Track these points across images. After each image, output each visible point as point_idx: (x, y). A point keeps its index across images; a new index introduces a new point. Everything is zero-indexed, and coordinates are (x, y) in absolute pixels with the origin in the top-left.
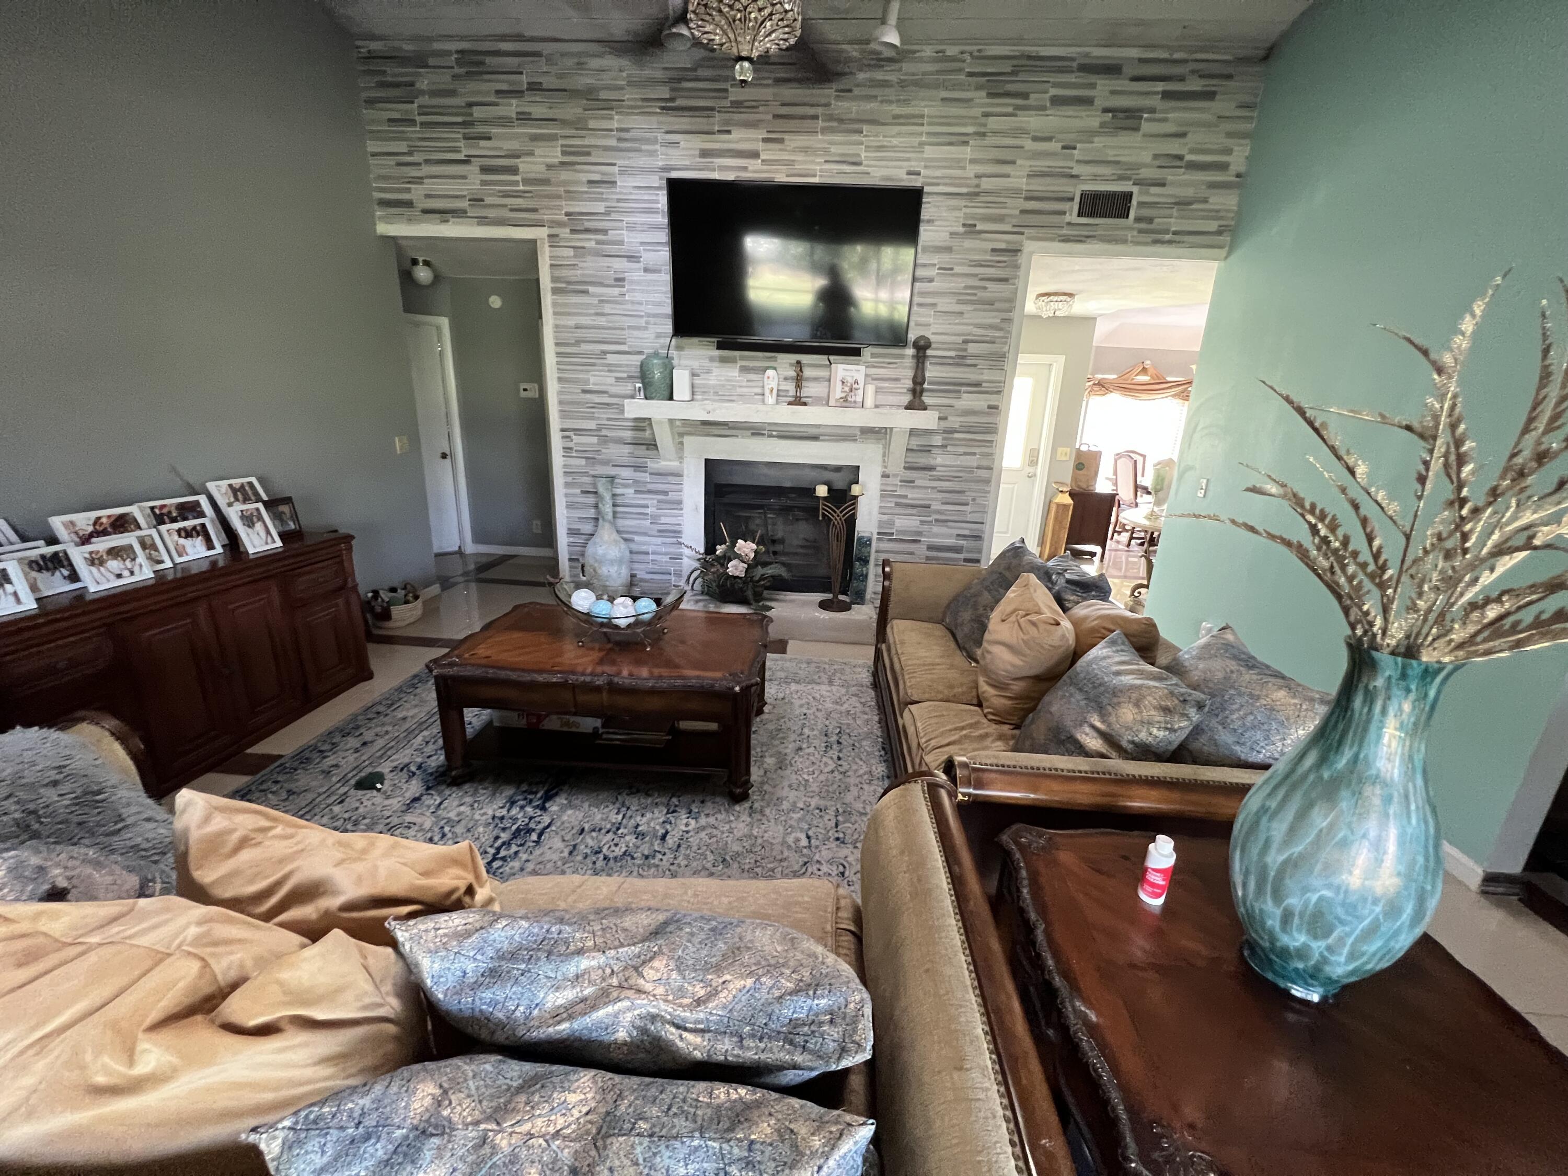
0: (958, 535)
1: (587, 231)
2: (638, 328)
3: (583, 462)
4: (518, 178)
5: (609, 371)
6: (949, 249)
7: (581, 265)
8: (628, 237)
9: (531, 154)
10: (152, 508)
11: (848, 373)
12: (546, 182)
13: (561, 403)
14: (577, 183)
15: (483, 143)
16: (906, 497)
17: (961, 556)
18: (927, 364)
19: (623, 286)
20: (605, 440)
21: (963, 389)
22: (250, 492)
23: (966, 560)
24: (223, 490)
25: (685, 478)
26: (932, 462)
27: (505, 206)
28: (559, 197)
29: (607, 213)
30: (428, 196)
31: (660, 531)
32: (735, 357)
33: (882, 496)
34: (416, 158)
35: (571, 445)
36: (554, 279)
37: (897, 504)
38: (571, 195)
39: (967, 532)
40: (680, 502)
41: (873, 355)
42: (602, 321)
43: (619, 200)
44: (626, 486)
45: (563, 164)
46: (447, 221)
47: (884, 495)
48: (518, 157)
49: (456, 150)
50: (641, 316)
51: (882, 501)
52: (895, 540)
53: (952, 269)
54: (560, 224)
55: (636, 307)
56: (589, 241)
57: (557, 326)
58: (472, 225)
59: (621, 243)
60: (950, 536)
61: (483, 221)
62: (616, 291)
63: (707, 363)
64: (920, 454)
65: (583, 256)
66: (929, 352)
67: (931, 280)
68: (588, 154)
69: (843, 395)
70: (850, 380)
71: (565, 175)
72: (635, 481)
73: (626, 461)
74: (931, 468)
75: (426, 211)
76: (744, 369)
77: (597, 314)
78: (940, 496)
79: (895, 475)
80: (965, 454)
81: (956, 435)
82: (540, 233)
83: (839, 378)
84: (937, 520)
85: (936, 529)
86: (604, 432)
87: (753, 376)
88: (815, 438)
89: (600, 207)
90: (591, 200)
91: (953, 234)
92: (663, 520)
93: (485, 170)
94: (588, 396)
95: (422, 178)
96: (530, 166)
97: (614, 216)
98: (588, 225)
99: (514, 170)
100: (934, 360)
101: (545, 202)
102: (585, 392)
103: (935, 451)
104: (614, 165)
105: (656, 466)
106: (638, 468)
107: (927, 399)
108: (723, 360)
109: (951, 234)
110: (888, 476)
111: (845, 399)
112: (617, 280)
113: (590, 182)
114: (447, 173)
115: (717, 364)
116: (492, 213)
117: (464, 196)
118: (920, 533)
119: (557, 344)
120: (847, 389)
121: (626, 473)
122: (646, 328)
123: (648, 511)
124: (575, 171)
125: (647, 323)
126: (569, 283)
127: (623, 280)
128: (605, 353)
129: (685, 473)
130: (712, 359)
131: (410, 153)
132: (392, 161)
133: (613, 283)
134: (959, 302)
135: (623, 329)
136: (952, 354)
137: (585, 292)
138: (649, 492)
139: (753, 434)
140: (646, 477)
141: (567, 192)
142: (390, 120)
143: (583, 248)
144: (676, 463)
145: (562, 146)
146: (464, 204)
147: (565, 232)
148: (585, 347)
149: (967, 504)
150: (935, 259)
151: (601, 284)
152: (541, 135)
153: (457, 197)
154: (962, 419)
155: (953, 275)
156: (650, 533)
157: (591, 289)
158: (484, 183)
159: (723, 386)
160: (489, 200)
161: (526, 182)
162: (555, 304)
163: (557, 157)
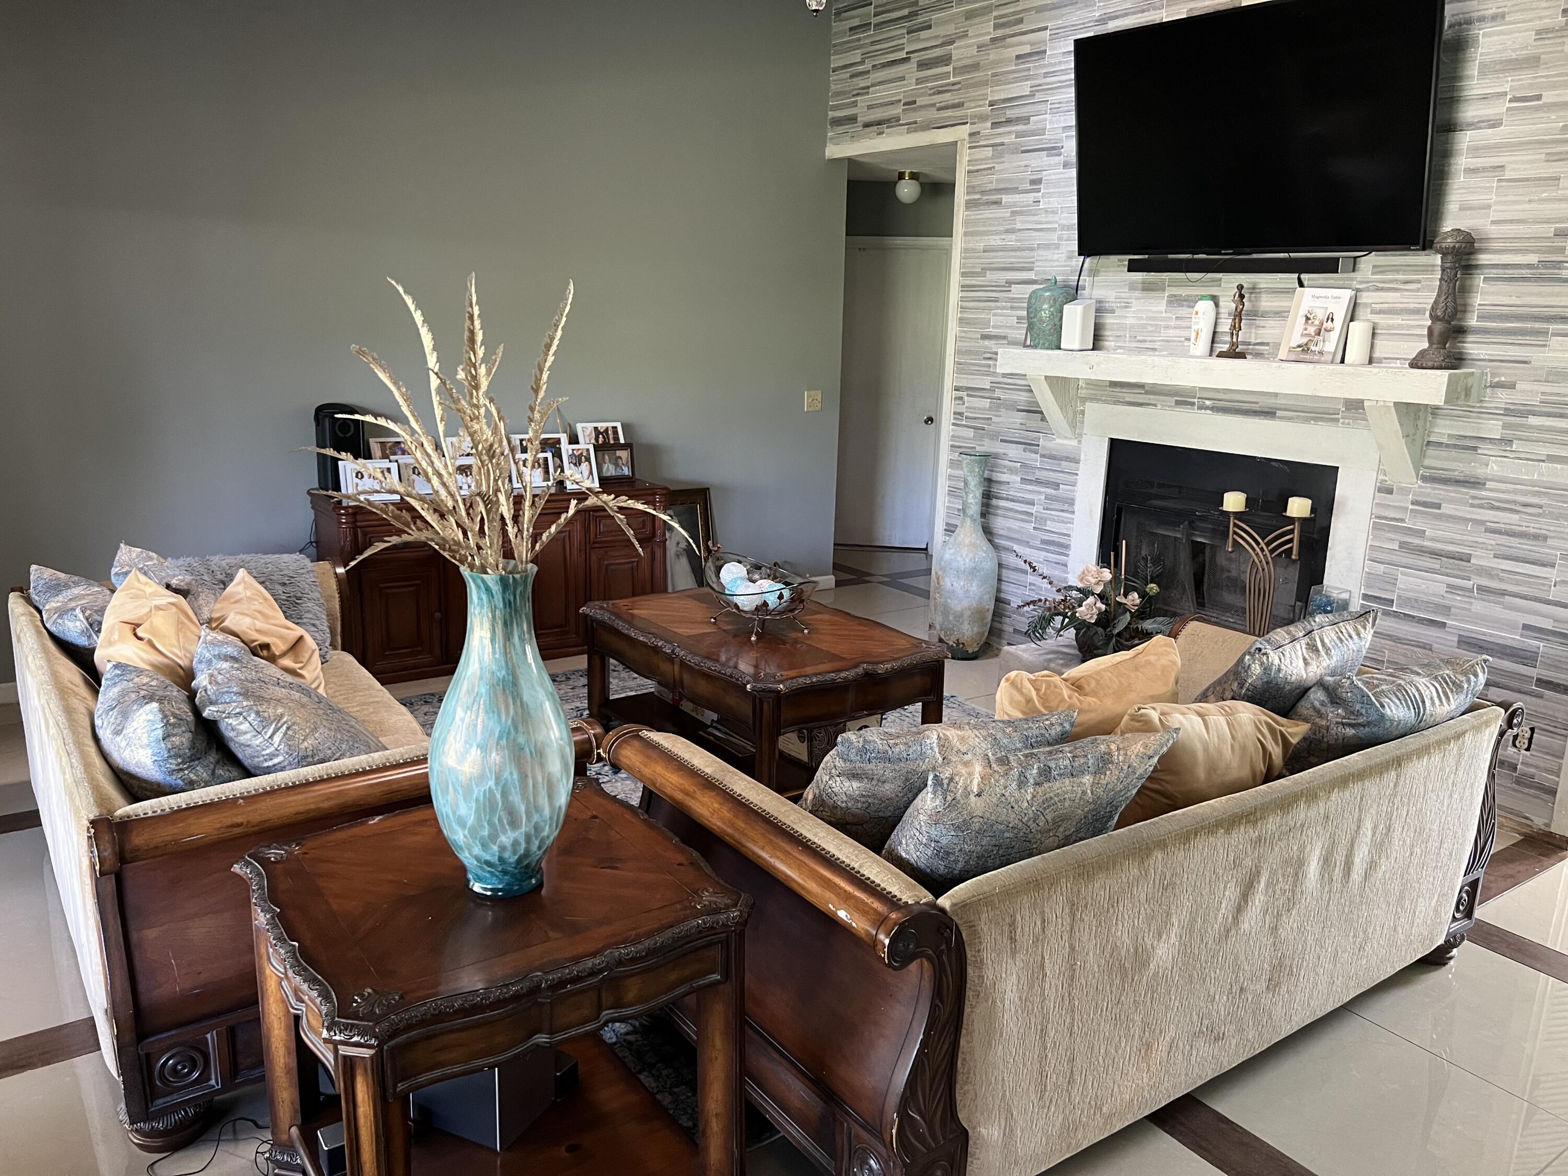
0: (1526, 627)
1: (1009, 121)
2: (1047, 247)
3: (970, 433)
4: (950, 68)
5: (1012, 308)
6: (1532, 62)
7: (998, 167)
8: (1051, 122)
9: (965, 35)
10: (521, 440)
11: (1320, 303)
12: (975, 67)
13: (958, 352)
14: (1006, 61)
15: (924, 34)
16: (1421, 534)
17: (1534, 673)
18: (1479, 281)
19: (1039, 191)
20: (998, 404)
21: (1552, 327)
22: (611, 437)
23: (1541, 682)
24: (588, 432)
25: (1081, 465)
26: (1481, 472)
27: (933, 105)
28: (985, 83)
29: (1032, 95)
30: (870, 107)
31: (1044, 542)
32: (1163, 281)
33: (1376, 527)
34: (867, 66)
35: (962, 409)
36: (970, 190)
37: (1403, 545)
38: (998, 79)
39: (1547, 624)
40: (1071, 502)
41: (1377, 269)
42: (1011, 240)
43: (1046, 75)
44: (1012, 471)
45: (993, 40)
46: (882, 133)
47: (1381, 525)
48: (951, 42)
49: (899, 48)
50: (1054, 230)
51: (1375, 537)
52: (1396, 615)
53: (1539, 97)
54: (983, 118)
55: (1051, 217)
56: (1008, 135)
57: (966, 250)
58: (901, 134)
59: (1042, 131)
60: (1509, 626)
61: (914, 127)
62: (1031, 197)
63: (1125, 293)
64: (1454, 453)
65: (1000, 155)
66: (1483, 258)
67: (1494, 123)
68: (1021, 21)
69: (1305, 340)
70: (1321, 315)
71: (993, 55)
72: (1024, 465)
73: (1017, 435)
74: (1476, 483)
75: (867, 125)
76: (1175, 301)
77: (1008, 231)
78: (1492, 540)
79: (1404, 491)
80: (1552, 459)
81: (1533, 420)
82: (961, 133)
83: (1303, 311)
84: (1481, 589)
85: (1479, 606)
86: (998, 393)
87: (1183, 311)
88: (1269, 413)
89: (1024, 88)
90: (1017, 80)
91: (1541, 33)
92: (1050, 526)
93: (922, 65)
94: (987, 343)
95: (868, 87)
96: (962, 52)
97: (1039, 97)
98: (1011, 113)
99: (945, 60)
100: (1493, 273)
101: (973, 93)
102: (985, 337)
103: (1485, 449)
104: (1046, 28)
105: (1050, 445)
106: (1030, 446)
107: (1473, 347)
108: (1147, 288)
109: (1539, 32)
110: (1390, 491)
111: (1305, 348)
112: (1033, 182)
113: (1018, 57)
114: (890, 77)
115: (1137, 294)
116: (920, 117)
117: (900, 101)
118: (1446, 610)
119: (963, 274)
120: (1312, 330)
121: (1014, 452)
122: (1057, 246)
123: (1034, 510)
124: (1004, 47)
125: (1060, 238)
126: (983, 193)
127: (1039, 181)
128: (1010, 283)
129: (1082, 458)
130: (1132, 287)
131: (862, 62)
132: (845, 74)
133: (1028, 186)
134: (1553, 158)
135: (1032, 249)
136: (1533, 259)
137: (998, 203)
138: (1038, 482)
139: (1178, 403)
140: (1035, 460)
141: (994, 75)
142: (851, 29)
143: (1002, 144)
144: (1074, 443)
145: (996, 18)
146: (898, 110)
147: (985, 128)
148: (992, 276)
149: (1553, 566)
150: (1506, 84)
151: (1015, 190)
152: (976, 9)
153: (892, 103)
154: (1548, 388)
155: (1537, 109)
156: (1032, 542)
157: (1005, 198)
158: (919, 81)
159: (1144, 326)
160: (920, 101)
161: (957, 71)
162: (967, 223)
163: (989, 33)
